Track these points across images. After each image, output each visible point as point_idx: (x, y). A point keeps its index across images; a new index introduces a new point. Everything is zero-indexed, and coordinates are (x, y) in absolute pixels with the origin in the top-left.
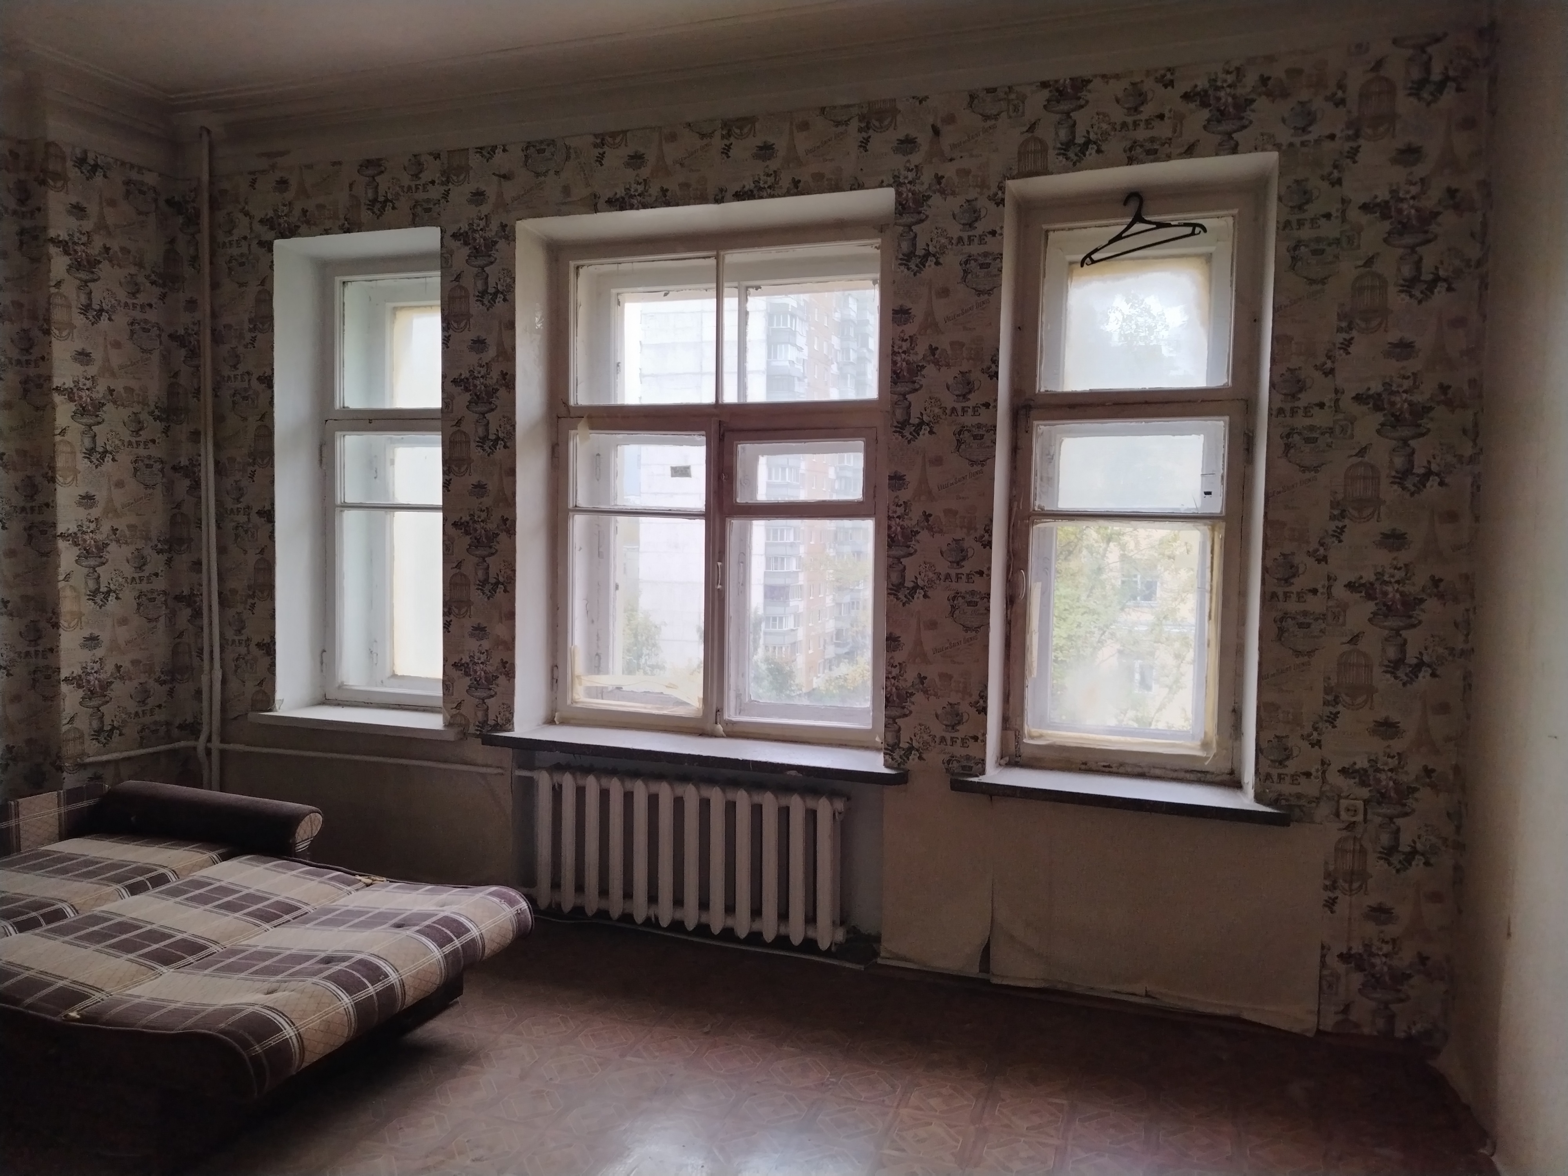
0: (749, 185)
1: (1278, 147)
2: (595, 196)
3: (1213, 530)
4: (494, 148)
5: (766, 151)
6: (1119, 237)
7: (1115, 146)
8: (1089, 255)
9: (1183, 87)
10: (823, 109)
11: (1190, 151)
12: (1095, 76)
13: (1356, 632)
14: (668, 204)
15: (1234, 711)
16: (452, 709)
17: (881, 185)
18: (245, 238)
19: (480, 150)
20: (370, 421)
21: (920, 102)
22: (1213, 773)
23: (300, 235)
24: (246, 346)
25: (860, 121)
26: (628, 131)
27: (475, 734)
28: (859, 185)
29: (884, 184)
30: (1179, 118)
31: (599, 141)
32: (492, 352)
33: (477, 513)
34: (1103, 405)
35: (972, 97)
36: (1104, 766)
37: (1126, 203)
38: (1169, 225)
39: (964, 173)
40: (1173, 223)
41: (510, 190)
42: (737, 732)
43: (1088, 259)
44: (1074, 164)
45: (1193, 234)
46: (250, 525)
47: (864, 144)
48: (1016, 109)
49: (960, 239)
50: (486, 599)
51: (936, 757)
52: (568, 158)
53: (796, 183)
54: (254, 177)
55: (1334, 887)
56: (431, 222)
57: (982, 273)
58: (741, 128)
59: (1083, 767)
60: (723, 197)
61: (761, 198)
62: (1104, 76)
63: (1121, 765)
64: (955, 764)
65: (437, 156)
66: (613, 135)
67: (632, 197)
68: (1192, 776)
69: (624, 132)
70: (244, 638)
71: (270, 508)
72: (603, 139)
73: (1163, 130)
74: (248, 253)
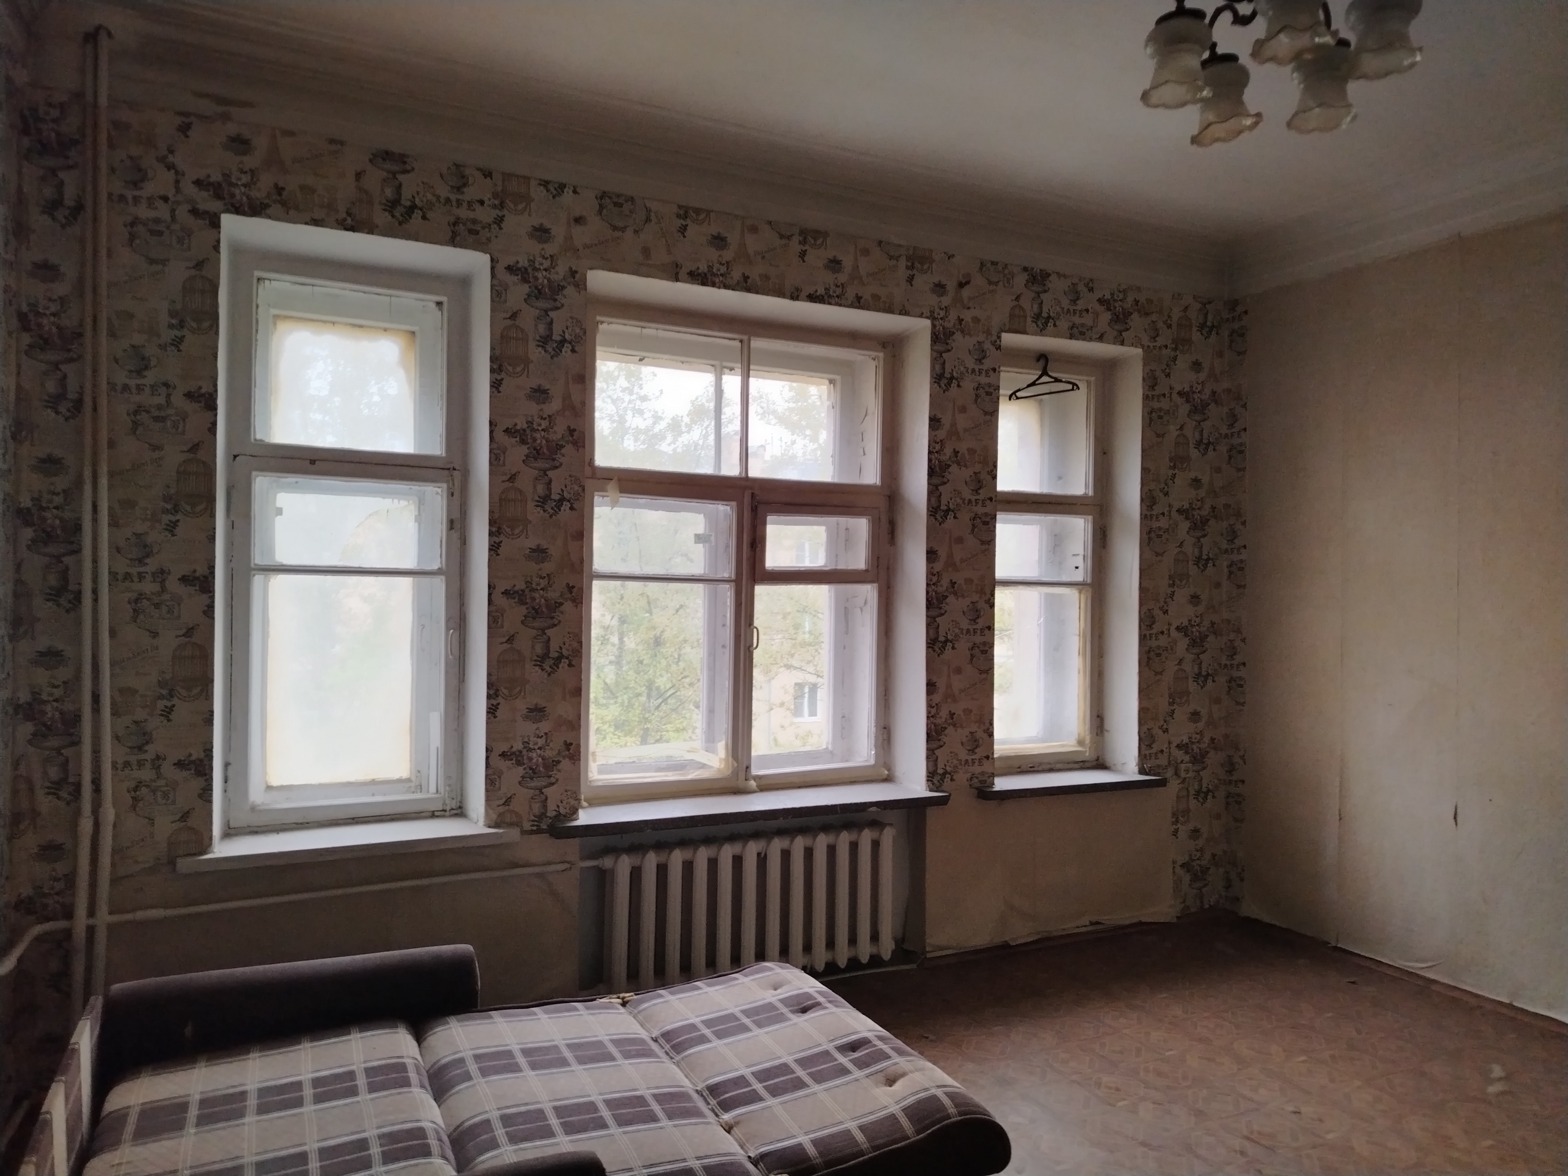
0: (821, 291)
1: (1143, 347)
2: (677, 266)
3: (1080, 593)
4: (562, 187)
5: (834, 264)
6: (1033, 384)
7: (1063, 324)
8: (1014, 393)
9: (1098, 294)
10: (880, 242)
11: (1101, 338)
12: (1053, 272)
13: (1181, 658)
14: (748, 290)
15: (1098, 716)
16: (499, 806)
17: (921, 316)
18: (165, 199)
19: (545, 184)
20: (313, 462)
21: (949, 258)
22: (1088, 761)
23: (269, 217)
24: (163, 347)
25: (907, 260)
26: (712, 211)
27: (532, 830)
28: (906, 312)
29: (924, 315)
30: (1097, 315)
31: (682, 212)
32: (555, 406)
33: (536, 580)
34: (1025, 502)
35: (982, 264)
36: (1031, 767)
37: (1038, 360)
38: (1061, 381)
39: (976, 320)
40: (1064, 380)
41: (581, 236)
42: (769, 785)
43: (1014, 396)
44: (1041, 331)
45: (1073, 389)
46: (166, 597)
47: (910, 280)
48: (1008, 282)
49: (973, 371)
50: (546, 675)
51: (962, 777)
52: (648, 220)
53: (859, 298)
54: (187, 120)
55: (1177, 822)
56: (479, 246)
57: (987, 398)
58: (815, 240)
59: (1019, 770)
60: (798, 296)
61: (830, 304)
62: (1058, 273)
63: (1040, 764)
64: (976, 780)
65: (488, 174)
66: (698, 211)
67: (715, 275)
68: (1076, 766)
69: (708, 212)
70: (149, 756)
71: (206, 572)
72: (686, 212)
73: (1088, 320)
74: (169, 219)
